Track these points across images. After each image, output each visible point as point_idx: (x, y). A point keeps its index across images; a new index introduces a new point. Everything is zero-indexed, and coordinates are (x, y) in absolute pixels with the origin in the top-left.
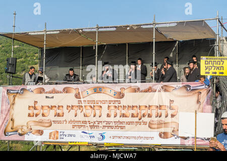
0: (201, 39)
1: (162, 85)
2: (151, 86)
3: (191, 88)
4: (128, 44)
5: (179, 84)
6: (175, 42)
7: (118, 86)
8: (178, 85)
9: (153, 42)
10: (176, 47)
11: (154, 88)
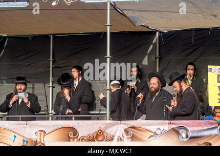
0: (208, 29)
1: (126, 127)
2: (102, 127)
3: (190, 135)
4: (54, 35)
5: (163, 124)
6: (153, 33)
7: (31, 126)
8: (162, 127)
9: (106, 33)
10: (155, 45)
11: (110, 131)
